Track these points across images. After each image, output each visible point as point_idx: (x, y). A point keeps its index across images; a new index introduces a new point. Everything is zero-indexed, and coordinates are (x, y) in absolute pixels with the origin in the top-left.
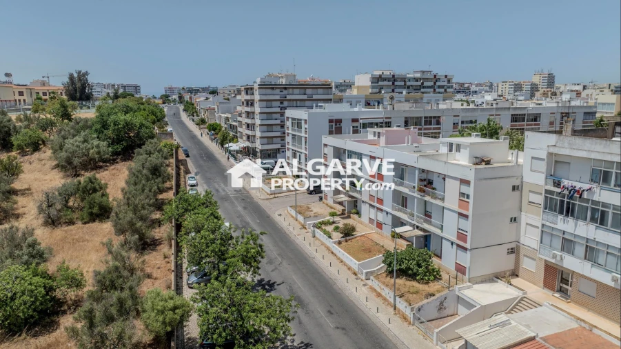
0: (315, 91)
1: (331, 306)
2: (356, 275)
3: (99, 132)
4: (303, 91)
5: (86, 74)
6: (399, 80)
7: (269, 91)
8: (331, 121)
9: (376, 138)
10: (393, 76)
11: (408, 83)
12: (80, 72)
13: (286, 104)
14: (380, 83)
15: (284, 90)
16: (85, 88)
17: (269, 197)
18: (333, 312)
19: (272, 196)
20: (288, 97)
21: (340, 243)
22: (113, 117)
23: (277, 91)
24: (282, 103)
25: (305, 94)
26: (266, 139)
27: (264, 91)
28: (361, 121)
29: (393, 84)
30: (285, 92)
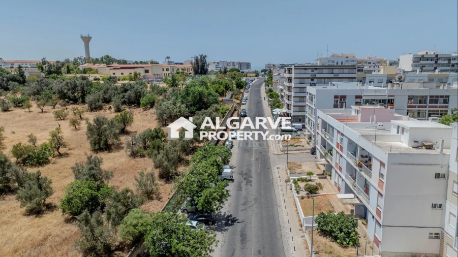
0: (341, 71)
1: (264, 247)
2: (301, 227)
3: (183, 97)
4: (330, 71)
5: (205, 56)
6: (443, 59)
7: (303, 71)
8: (336, 97)
9: (356, 115)
10: (437, 56)
11: (452, 62)
12: (201, 56)
13: (316, 81)
14: (422, 62)
15: (315, 71)
16: (204, 66)
17: (280, 153)
18: (262, 252)
19: (282, 153)
20: (318, 76)
21: (302, 198)
22: (192, 89)
23: (310, 71)
24: (312, 80)
25: (332, 73)
26: (298, 108)
27: (298, 71)
28: (364, 98)
29: (436, 62)
30: (316, 72)
